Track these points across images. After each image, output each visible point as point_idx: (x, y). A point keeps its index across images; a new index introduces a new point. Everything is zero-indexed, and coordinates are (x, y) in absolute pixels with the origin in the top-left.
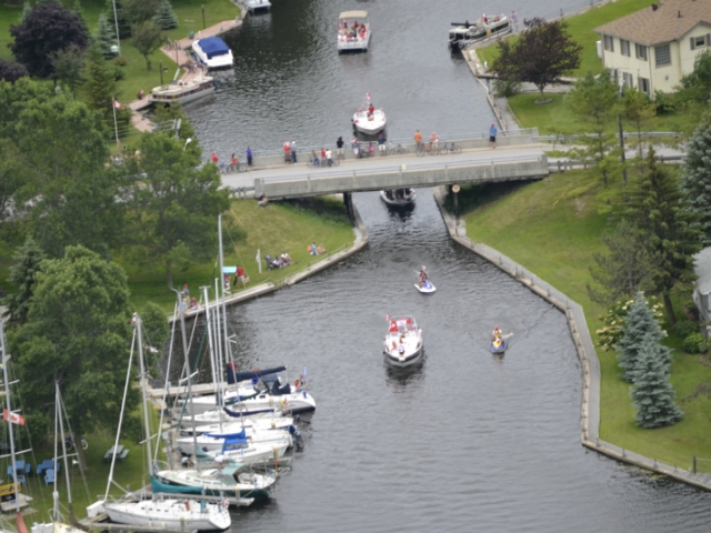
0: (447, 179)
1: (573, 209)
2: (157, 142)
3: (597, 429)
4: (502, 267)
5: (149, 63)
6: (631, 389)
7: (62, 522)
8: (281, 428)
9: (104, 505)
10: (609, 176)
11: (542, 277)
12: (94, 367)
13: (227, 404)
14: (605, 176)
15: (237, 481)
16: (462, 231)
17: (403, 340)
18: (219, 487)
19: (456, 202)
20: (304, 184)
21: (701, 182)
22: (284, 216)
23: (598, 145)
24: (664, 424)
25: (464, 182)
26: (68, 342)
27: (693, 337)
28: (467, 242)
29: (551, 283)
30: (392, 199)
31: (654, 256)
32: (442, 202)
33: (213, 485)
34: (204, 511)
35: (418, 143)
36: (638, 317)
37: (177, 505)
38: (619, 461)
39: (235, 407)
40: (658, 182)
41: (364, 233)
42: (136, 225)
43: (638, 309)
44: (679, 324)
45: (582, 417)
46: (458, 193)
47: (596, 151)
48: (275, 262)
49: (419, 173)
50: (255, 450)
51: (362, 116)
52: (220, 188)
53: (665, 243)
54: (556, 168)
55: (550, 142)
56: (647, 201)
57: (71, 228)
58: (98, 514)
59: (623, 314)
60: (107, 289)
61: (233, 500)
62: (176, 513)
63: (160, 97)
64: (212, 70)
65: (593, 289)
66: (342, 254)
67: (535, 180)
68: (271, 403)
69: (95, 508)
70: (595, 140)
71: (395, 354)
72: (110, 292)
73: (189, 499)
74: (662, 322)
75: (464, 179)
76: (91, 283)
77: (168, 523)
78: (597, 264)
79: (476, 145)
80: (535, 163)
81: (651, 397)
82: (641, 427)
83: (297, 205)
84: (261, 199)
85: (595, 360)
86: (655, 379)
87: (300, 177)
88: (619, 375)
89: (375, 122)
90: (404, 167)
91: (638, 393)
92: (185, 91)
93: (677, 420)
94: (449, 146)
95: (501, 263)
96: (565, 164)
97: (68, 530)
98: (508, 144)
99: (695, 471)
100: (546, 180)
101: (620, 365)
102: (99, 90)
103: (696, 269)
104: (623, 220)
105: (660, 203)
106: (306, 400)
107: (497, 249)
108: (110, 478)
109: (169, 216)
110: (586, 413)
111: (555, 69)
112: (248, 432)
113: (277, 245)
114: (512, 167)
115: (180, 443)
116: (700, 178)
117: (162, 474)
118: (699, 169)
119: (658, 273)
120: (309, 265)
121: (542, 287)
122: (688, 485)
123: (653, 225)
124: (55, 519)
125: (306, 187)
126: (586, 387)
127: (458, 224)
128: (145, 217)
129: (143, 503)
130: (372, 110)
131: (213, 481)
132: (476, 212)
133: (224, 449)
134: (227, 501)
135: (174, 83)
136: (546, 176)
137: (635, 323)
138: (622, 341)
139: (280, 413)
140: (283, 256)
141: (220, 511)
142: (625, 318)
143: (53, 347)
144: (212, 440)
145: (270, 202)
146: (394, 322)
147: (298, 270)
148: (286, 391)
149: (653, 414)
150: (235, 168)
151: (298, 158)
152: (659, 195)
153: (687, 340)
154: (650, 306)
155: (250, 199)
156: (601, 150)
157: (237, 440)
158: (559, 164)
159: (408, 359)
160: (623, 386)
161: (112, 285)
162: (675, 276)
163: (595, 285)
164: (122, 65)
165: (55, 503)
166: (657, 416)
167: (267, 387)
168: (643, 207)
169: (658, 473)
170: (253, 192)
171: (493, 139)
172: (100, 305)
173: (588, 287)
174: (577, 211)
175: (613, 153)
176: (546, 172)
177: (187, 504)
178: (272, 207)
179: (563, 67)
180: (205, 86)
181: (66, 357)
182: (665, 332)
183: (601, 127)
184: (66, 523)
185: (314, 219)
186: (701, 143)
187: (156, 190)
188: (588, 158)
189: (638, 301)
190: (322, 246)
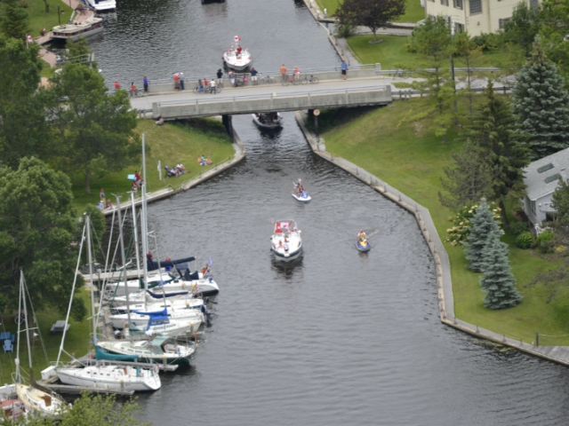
0: (309, 105)
1: (413, 130)
2: (79, 72)
3: (452, 310)
4: (358, 176)
5: (47, 6)
6: (480, 278)
7: (22, 383)
8: (194, 307)
9: (55, 370)
10: (444, 103)
11: (392, 186)
12: (44, 257)
13: (149, 287)
14: (440, 102)
15: (164, 351)
16: (323, 147)
17: (288, 239)
18: (149, 356)
19: (316, 123)
20: (193, 107)
21: (527, 110)
22: (177, 134)
23: (435, 77)
24: (508, 306)
25: (323, 107)
26: (24, 236)
27: (525, 235)
28: (328, 156)
29: (400, 190)
30: (264, 123)
31: (493, 169)
32: (302, 123)
33: (144, 354)
34: (138, 375)
35: (284, 75)
36: (482, 219)
37: (117, 370)
38: (474, 336)
39: (155, 290)
40: (496, 109)
41: (242, 147)
42: (61, 140)
43: (482, 213)
44: (512, 225)
45: (439, 300)
46: (318, 116)
47: (433, 83)
48: (172, 171)
49: (287, 99)
50: (175, 325)
51: (231, 55)
52: (129, 110)
53: (501, 158)
54: (398, 96)
55: (390, 75)
56: (487, 124)
57: (10, 142)
58: (51, 377)
59: (469, 216)
60: (55, 192)
61: (161, 366)
62: (117, 376)
63: (59, 34)
64: (99, 12)
65: (443, 195)
66: (226, 165)
67: (381, 106)
68: (183, 287)
69: (48, 372)
70: (432, 74)
71: (281, 251)
72: (58, 195)
73: (126, 365)
74: (500, 223)
75: (323, 104)
76: (43, 187)
77: (111, 385)
78: (446, 176)
79: (330, 77)
80: (381, 92)
81: (497, 283)
82: (488, 308)
83: (187, 124)
84: (158, 119)
85: (444, 254)
86: (500, 269)
87: (188, 101)
88: (466, 265)
89: (243, 60)
90: (274, 95)
91: (487, 281)
92: (80, 29)
93: (518, 303)
94: (309, 78)
95: (358, 174)
96: (405, 93)
97: (29, 390)
98: (356, 76)
99: (537, 344)
100: (390, 106)
101: (467, 258)
102: (13, 28)
103: (524, 180)
104: (468, 140)
105: (497, 126)
106: (211, 285)
107: (353, 162)
108: (61, 347)
109: (89, 133)
110: (442, 297)
111: (385, 15)
112: (169, 311)
113: (173, 157)
114: (362, 95)
115: (112, 319)
116: (526, 106)
117: (101, 344)
118: (526, 98)
119: (495, 183)
120: (200, 174)
121: (394, 193)
122: (534, 356)
123: (491, 144)
124: (17, 381)
125: (195, 110)
126: (440, 275)
127: (318, 141)
128: (67, 132)
129: (88, 369)
130: (239, 50)
131: (143, 351)
132: (333, 131)
133: (150, 324)
134: (157, 367)
135: (71, 23)
136: (389, 102)
137: (479, 224)
138: (468, 238)
139: (191, 295)
140: (178, 166)
141: (153, 375)
142: (471, 219)
143: (13, 240)
144: (138, 317)
145: (165, 122)
146: (279, 225)
147: (191, 178)
148: (195, 277)
149: (499, 298)
150: (134, 93)
151: (185, 86)
152: (496, 120)
153: (519, 238)
154: (491, 209)
155: (149, 119)
156: (438, 82)
157: (160, 317)
158: (400, 93)
159: (292, 255)
160: (470, 275)
161: (59, 189)
162: (509, 186)
163: (445, 193)
164: (25, 7)
165: (17, 368)
166: (501, 300)
167: (180, 274)
168: (483, 129)
169: (507, 346)
170: (151, 113)
171: (344, 72)
172: (50, 205)
173: (439, 194)
174: (416, 132)
175: (447, 85)
176: (390, 99)
177: (125, 369)
178: (167, 126)
179: (392, 14)
180: (95, 25)
181: (23, 248)
182: (502, 231)
183: (438, 63)
184: (27, 385)
185: (201, 136)
186: (526, 77)
187: (77, 111)
188: (427, 89)
189: (482, 206)
190: (209, 159)
